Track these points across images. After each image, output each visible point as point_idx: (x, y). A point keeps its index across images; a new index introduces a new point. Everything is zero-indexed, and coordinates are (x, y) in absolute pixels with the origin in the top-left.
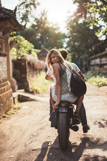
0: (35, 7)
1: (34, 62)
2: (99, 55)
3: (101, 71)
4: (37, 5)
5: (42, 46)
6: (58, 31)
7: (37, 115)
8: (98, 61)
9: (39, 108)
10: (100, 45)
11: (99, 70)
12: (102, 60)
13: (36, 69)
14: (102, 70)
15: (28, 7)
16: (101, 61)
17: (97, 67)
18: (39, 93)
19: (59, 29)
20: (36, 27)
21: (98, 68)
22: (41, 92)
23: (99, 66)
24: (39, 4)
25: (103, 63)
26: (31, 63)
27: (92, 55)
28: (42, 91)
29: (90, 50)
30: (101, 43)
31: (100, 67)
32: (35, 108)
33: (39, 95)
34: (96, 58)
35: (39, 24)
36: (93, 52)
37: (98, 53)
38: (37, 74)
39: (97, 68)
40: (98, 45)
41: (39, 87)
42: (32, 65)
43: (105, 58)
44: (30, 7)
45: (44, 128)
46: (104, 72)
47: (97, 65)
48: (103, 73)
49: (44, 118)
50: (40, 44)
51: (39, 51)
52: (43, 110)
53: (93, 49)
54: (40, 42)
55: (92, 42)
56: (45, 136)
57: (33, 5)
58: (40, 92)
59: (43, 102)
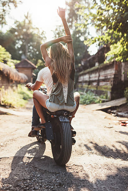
0: (16, 6)
1: (9, 72)
2: (88, 70)
3: (89, 89)
4: (19, 3)
5: (23, 57)
6: (44, 41)
7: (8, 127)
8: (86, 77)
9: (12, 122)
10: (90, 60)
11: (88, 87)
12: (91, 76)
13: (12, 81)
14: (90, 87)
15: (6, 5)
16: (90, 78)
17: (86, 84)
18: (13, 107)
19: (46, 39)
20: (16, 32)
21: (87, 86)
22: (17, 106)
23: (88, 83)
24: (22, 3)
25: (91, 79)
26: (5, 73)
27: (80, 71)
28: (19, 106)
29: (80, 65)
30: (91, 58)
31: (89, 85)
32: (6, 121)
33: (14, 109)
34: (85, 74)
35: (20, 28)
36: (82, 68)
37: (88, 68)
38: (12, 87)
39: (85, 86)
40: (88, 59)
41: (14, 101)
42: (6, 75)
43: (95, 74)
44: (9, 6)
45: (16, 139)
46: (93, 89)
47: (86, 82)
48: (91, 91)
49: (16, 130)
50: (21, 55)
51: (18, 62)
52: (17, 123)
53: (83, 64)
54: (21, 52)
55: (82, 56)
56: (16, 146)
57: (12, 3)
58: (15, 107)
59: (18, 116)
